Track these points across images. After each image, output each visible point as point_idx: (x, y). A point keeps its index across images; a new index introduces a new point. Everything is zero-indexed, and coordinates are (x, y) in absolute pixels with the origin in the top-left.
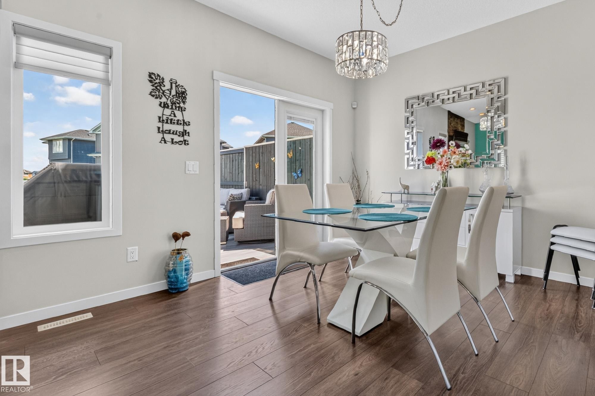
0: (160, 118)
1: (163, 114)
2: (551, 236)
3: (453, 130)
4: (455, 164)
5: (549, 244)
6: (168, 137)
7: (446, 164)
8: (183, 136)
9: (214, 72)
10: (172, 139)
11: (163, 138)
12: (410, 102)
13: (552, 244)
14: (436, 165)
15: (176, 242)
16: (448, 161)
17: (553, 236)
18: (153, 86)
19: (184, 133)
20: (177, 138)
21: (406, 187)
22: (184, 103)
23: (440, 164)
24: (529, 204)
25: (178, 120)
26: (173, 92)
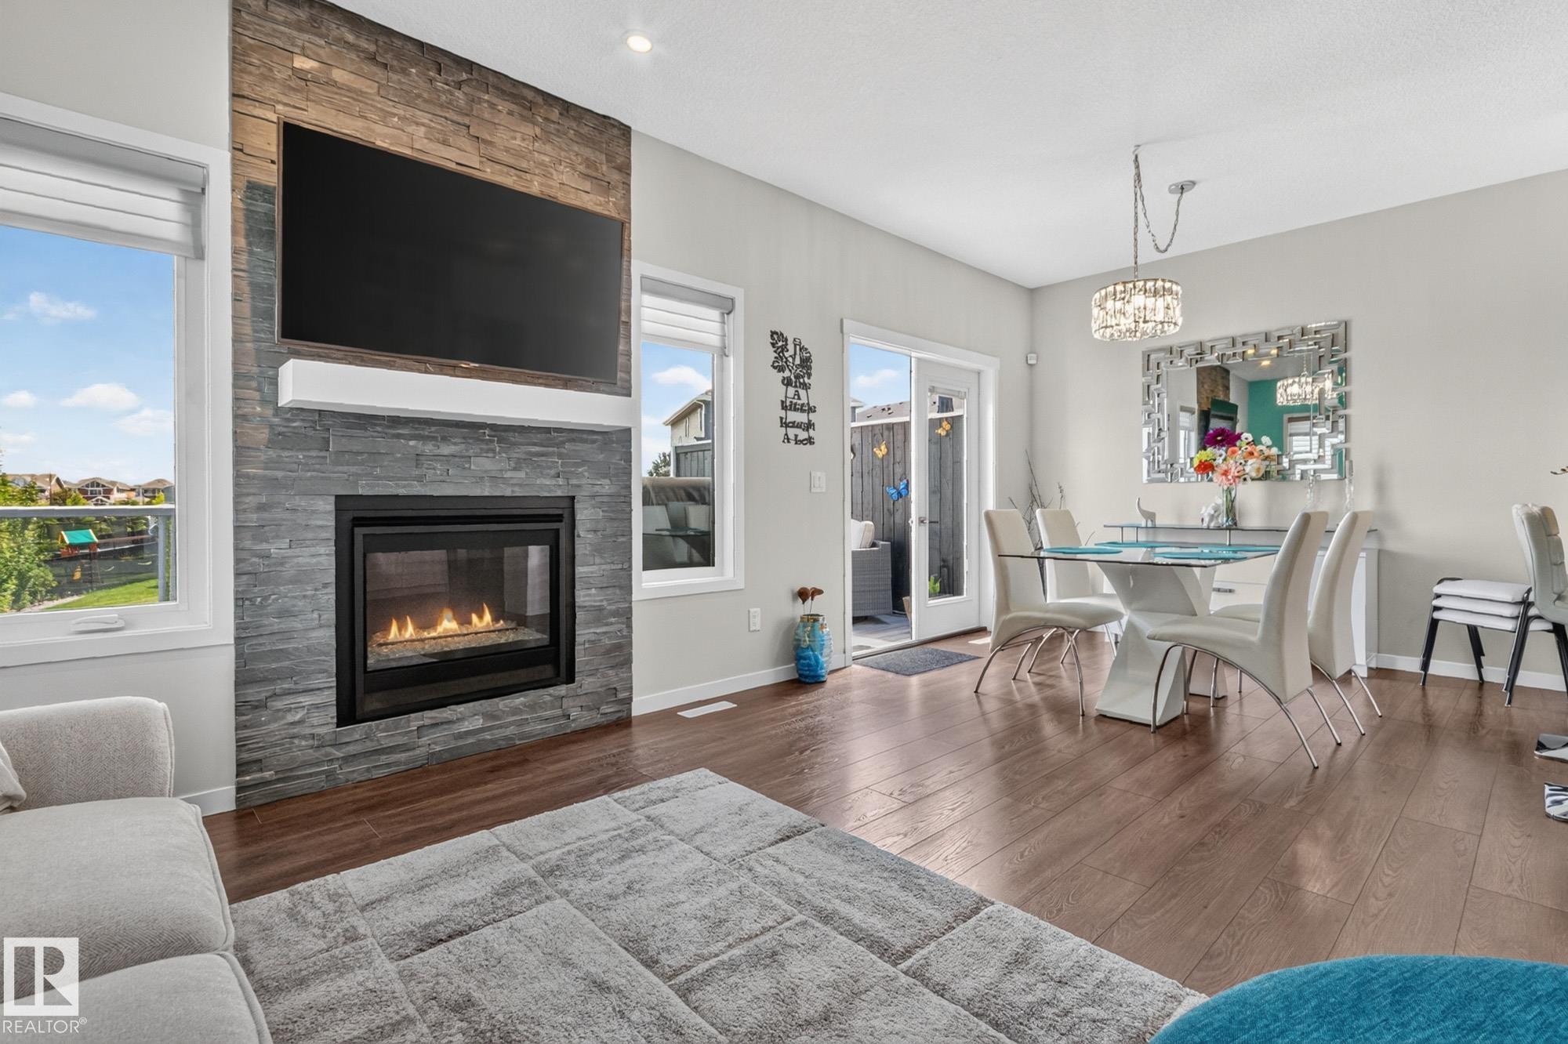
0: (782, 402)
1: (786, 397)
2: (1433, 596)
3: (1207, 398)
4: (1254, 474)
5: (1430, 609)
6: (792, 432)
7: (1236, 474)
8: (808, 430)
9: (845, 321)
10: (796, 436)
11: (786, 434)
12: (1152, 357)
13: (1437, 609)
14: (1216, 477)
15: (804, 603)
16: (1241, 468)
17: (1438, 596)
18: (775, 352)
19: (809, 426)
20: (803, 435)
21: (1150, 516)
22: (809, 378)
23: (1225, 473)
24: (1392, 545)
25: (803, 405)
26: (798, 361)
